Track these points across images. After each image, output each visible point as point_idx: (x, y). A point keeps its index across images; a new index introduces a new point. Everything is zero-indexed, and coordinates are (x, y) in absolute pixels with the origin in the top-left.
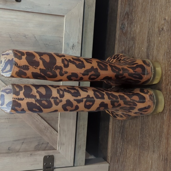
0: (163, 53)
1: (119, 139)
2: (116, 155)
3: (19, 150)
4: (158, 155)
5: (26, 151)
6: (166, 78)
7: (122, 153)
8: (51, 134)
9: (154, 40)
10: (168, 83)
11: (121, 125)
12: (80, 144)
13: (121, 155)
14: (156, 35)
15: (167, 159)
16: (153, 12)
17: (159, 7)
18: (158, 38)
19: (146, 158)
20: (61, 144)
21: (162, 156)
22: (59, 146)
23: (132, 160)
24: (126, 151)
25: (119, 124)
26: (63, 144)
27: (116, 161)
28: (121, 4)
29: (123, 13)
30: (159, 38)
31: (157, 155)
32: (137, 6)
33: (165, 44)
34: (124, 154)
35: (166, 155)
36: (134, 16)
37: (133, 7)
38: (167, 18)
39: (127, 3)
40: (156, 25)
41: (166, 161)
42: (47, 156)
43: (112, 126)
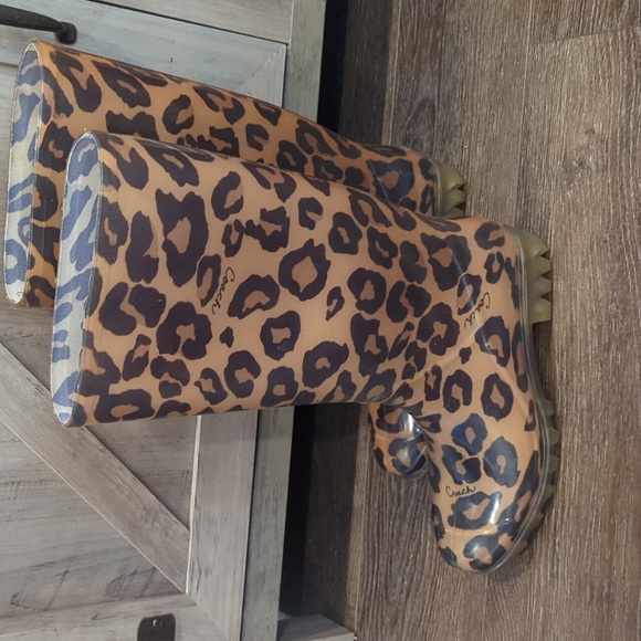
0: (587, 242)
1: (398, 544)
2: (387, 598)
3: (52, 601)
4: (574, 587)
5: (75, 604)
6: (600, 327)
7: (413, 590)
8: (167, 534)
9: (549, 197)
10: (610, 344)
11: (407, 491)
12: (261, 569)
13: (410, 599)
14: (553, 183)
15: (609, 599)
16: (542, 103)
17: (564, 90)
18: (564, 193)
19: (523, 600)
20: (200, 573)
21: (588, 587)
22: (192, 580)
23: (462, 611)
24: (434, 583)
25: (399, 488)
26: (206, 572)
27: (388, 620)
28: (401, 70)
29: (411, 103)
30: (569, 194)
31: (568, 586)
32: (471, 81)
33: (594, 214)
34: (425, 592)
35: (606, 585)
36: (458, 114)
37: (454, 83)
38: (598, 127)
39: (429, 69)
40: (555, 148)
41: (605, 606)
42: (153, 619)
43: (368, 497)
